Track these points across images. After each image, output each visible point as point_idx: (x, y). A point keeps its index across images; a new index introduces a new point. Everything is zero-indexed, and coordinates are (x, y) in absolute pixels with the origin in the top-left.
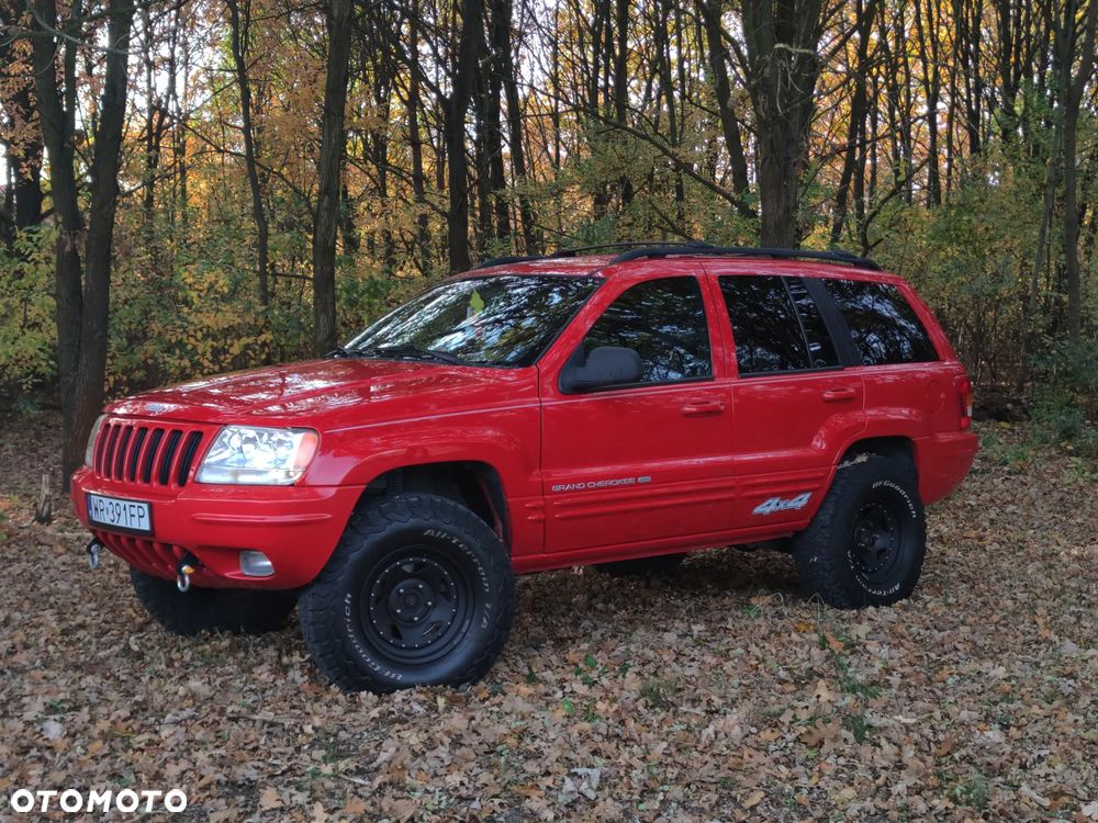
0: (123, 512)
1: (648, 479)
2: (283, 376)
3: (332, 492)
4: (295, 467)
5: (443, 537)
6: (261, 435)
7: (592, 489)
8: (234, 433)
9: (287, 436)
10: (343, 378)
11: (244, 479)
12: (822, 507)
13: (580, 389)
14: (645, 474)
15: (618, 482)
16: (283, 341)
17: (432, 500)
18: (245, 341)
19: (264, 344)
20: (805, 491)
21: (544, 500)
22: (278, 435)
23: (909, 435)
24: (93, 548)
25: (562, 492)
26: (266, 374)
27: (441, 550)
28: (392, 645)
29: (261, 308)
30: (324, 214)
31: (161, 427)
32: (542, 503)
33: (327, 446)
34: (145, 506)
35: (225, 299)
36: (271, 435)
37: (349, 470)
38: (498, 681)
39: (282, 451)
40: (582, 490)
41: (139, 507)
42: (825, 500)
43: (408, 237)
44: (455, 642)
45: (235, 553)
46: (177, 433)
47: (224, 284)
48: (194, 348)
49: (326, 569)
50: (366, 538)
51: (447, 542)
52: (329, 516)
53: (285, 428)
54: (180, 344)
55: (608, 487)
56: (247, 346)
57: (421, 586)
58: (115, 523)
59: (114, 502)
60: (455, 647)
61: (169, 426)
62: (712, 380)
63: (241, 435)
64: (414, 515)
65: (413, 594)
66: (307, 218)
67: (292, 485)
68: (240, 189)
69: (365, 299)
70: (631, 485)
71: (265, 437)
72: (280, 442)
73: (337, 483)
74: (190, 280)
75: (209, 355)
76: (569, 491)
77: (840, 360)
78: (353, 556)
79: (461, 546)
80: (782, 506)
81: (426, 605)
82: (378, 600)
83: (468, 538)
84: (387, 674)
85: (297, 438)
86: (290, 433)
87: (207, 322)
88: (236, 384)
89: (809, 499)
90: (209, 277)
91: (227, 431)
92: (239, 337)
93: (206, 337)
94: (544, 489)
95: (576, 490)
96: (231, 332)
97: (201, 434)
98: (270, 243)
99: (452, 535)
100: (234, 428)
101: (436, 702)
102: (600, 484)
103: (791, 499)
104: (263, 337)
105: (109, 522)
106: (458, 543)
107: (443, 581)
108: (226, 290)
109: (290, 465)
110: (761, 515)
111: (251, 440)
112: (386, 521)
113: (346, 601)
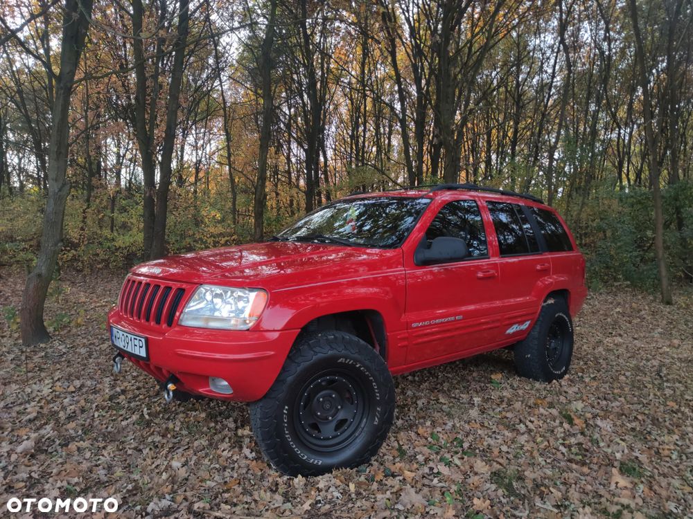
0: (130, 342)
1: (460, 317)
2: (241, 251)
3: (276, 335)
4: (250, 316)
5: (350, 363)
6: (226, 292)
7: (434, 325)
8: (207, 291)
9: (245, 294)
10: (264, 255)
11: (213, 325)
12: (534, 327)
13: (426, 263)
14: (459, 314)
15: (446, 320)
16: (241, 239)
17: (343, 338)
18: (226, 238)
19: (234, 240)
20: (528, 320)
21: (408, 332)
22: (239, 293)
23: (567, 288)
24: (117, 359)
25: (417, 327)
26: (234, 250)
27: (350, 372)
28: (315, 438)
29: (233, 226)
30: (259, 187)
31: (159, 284)
32: (407, 335)
33: (273, 301)
34: (143, 340)
35: (219, 222)
36: (232, 292)
37: (289, 318)
38: (381, 455)
39: (241, 305)
40: (429, 325)
41: (140, 340)
42: (535, 324)
43: (286, 205)
44: (357, 434)
45: (204, 379)
46: (168, 288)
47: (218, 216)
48: (206, 240)
49: (272, 389)
50: (299, 366)
51: (353, 366)
52: (273, 353)
53: (243, 288)
54: (201, 239)
55: (442, 323)
56: (227, 241)
57: (334, 396)
58: (125, 349)
59: (125, 334)
60: (357, 437)
61: (164, 283)
62: (489, 258)
63: (212, 291)
64: (332, 348)
65: (329, 400)
66: (253, 189)
67: (248, 330)
68: (227, 185)
69: (274, 223)
70: (452, 321)
71: (229, 293)
72: (240, 298)
73: (279, 328)
74: (205, 214)
75: (212, 244)
76: (421, 326)
77: (540, 248)
78: (290, 379)
79: (362, 369)
80: (518, 329)
81: (337, 408)
82: (305, 406)
83: (367, 362)
84: (311, 461)
85: (252, 295)
86: (247, 292)
87: (211, 231)
88: (221, 254)
89: (530, 325)
90: (213, 213)
91: (202, 289)
92: (224, 237)
93: (211, 237)
94: (408, 325)
95: (425, 326)
96: (221, 235)
97: (184, 290)
98: (237, 202)
99: (356, 361)
100: (207, 287)
101: (348, 486)
102: (437, 321)
103: (522, 324)
104: (233, 237)
105: (122, 347)
106: (360, 367)
107: (349, 391)
108: (219, 218)
109: (246, 314)
110: (509, 334)
111: (220, 296)
112: (312, 352)
113: (285, 411)
